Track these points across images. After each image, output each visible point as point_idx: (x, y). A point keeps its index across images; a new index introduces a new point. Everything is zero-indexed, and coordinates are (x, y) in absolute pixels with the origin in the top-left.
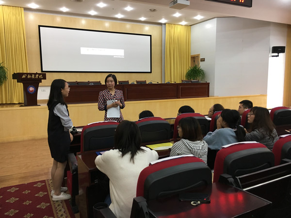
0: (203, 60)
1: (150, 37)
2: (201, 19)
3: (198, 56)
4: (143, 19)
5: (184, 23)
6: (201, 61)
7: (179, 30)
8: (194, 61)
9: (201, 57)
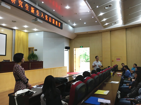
0: (36, 50)
1: (5, 35)
2: (36, 31)
3: (33, 48)
4: (4, 25)
5: (26, 31)
6: (35, 51)
7: (22, 34)
8: (30, 50)
9: (35, 49)
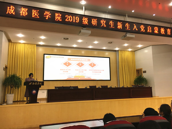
1: (109, 58)
4: (104, 48)
5: (130, 50)
6: (143, 73)
7: (127, 54)
8: (139, 73)
9: (143, 70)
